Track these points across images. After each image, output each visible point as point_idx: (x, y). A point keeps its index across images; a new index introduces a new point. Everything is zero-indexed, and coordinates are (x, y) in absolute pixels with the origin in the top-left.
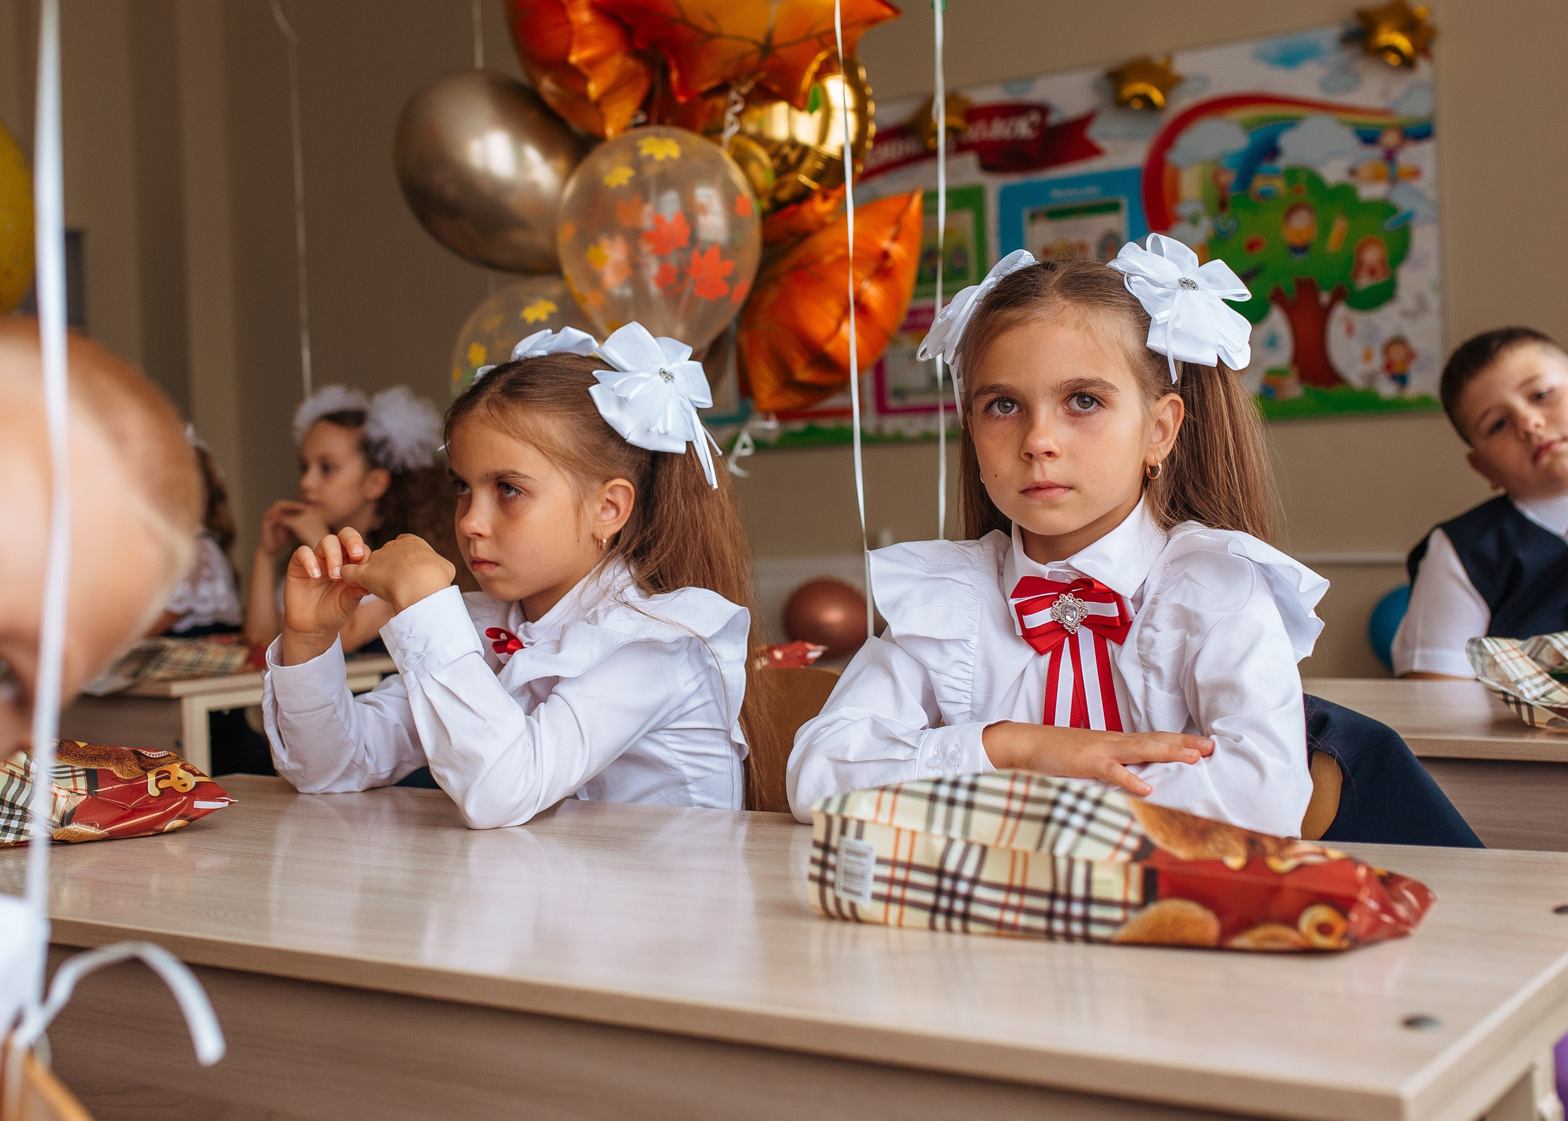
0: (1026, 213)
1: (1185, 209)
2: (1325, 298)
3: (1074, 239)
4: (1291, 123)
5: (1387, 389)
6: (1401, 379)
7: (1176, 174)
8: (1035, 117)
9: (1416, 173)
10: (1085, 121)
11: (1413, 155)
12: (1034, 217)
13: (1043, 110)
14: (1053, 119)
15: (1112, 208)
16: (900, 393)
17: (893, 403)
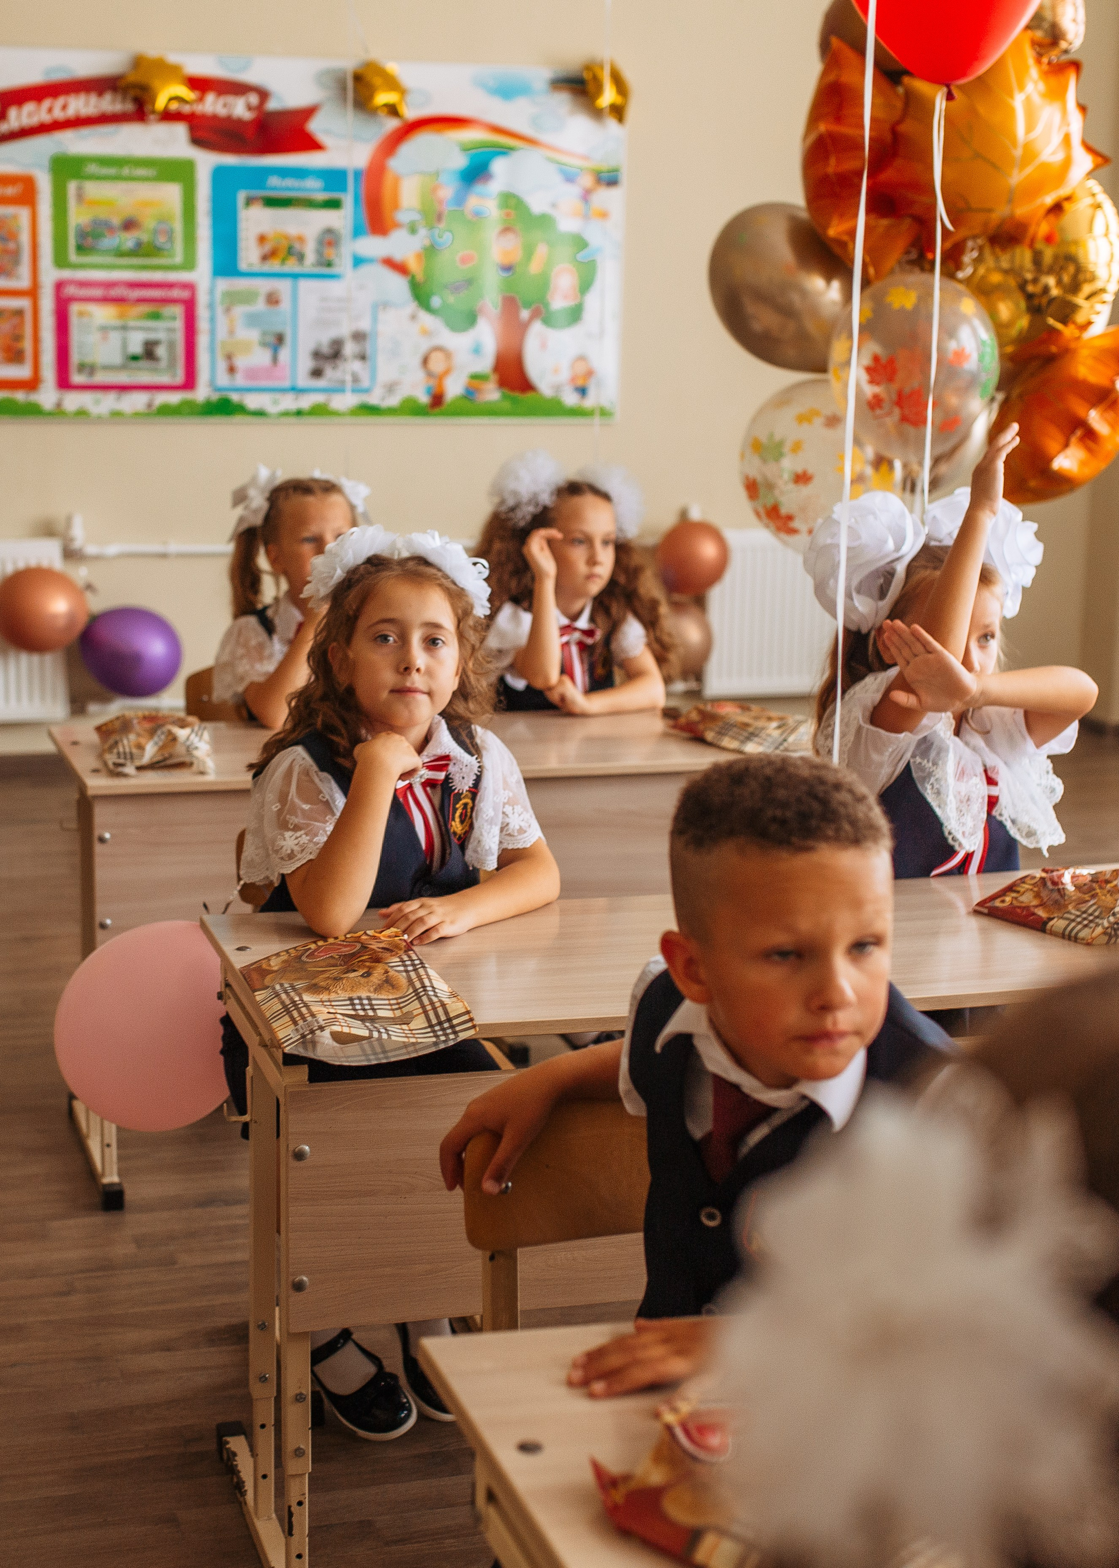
0: (241, 196)
1: (403, 217)
2: (525, 314)
3: (292, 230)
4: (505, 151)
5: (570, 399)
6: (582, 391)
7: (397, 180)
8: (254, 99)
9: (604, 215)
10: (308, 112)
11: (606, 197)
12: (249, 201)
13: (264, 95)
14: (272, 105)
15: (334, 204)
16: (88, 368)
17: (77, 378)
